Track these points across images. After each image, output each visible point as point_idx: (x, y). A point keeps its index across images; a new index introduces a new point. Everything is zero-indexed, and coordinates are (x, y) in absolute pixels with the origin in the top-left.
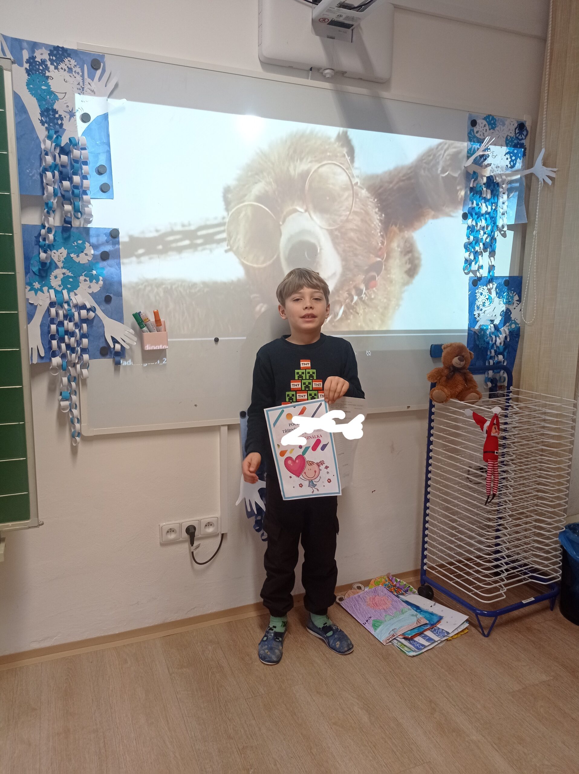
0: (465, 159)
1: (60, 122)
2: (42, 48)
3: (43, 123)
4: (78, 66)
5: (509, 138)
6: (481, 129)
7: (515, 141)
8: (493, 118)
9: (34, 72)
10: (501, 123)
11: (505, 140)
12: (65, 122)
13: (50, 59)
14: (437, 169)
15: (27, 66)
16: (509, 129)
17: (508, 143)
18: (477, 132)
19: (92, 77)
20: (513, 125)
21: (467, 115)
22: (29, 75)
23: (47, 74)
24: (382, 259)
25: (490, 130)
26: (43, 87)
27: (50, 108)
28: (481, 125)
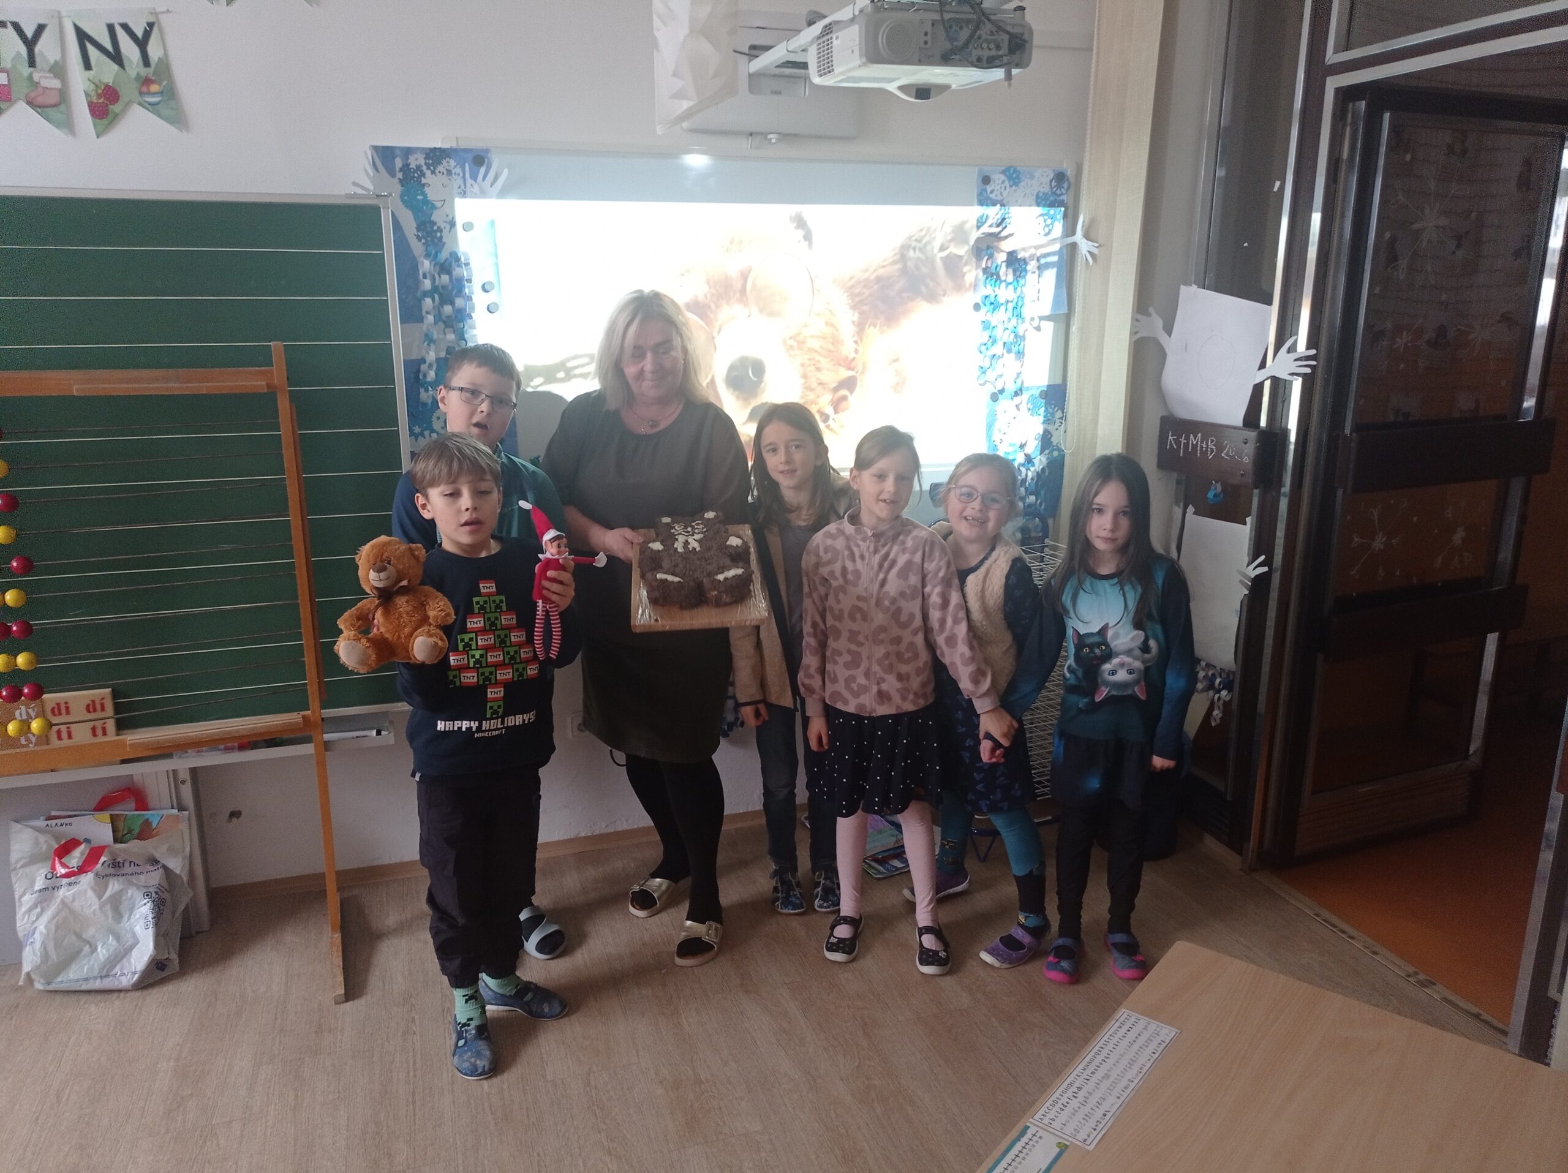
0: (975, 229)
1: (438, 235)
2: (416, 153)
3: (419, 238)
4: (458, 167)
5: (1041, 194)
6: (998, 187)
7: (1052, 198)
8: (1015, 171)
9: (408, 181)
10: (1028, 176)
11: (1034, 198)
12: (445, 233)
13: (426, 164)
14: (933, 248)
15: (400, 175)
16: (1041, 183)
17: (1041, 202)
18: (992, 192)
19: (474, 177)
20: (1047, 176)
21: (977, 169)
22: (402, 186)
23: (424, 181)
24: (857, 373)
25: (1011, 186)
26: (419, 197)
27: (428, 220)
28: (997, 182)
